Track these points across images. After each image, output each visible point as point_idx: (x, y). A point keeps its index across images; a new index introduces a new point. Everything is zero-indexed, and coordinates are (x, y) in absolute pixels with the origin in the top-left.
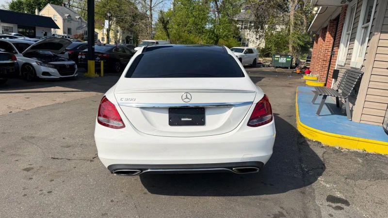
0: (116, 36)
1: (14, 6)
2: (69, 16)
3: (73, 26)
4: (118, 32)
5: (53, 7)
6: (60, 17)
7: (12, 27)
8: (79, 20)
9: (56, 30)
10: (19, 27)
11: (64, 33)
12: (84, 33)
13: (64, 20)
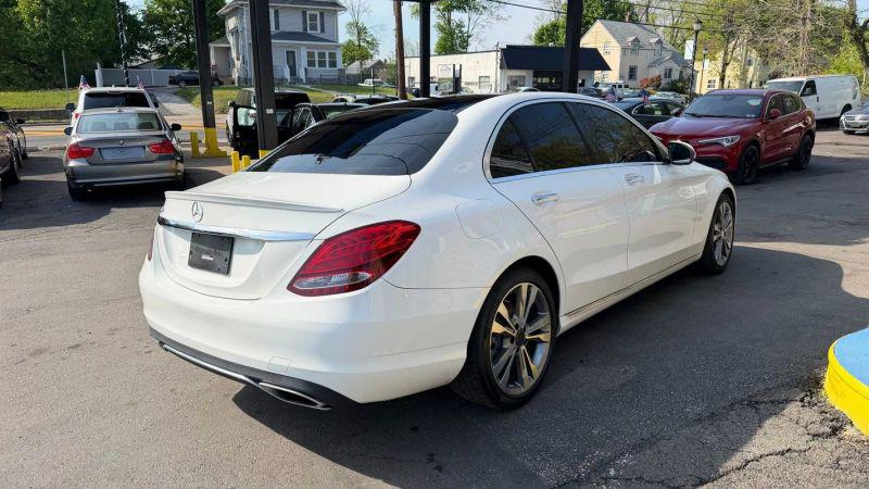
0: (745, 72)
1: (543, 34)
2: (636, 40)
3: (641, 61)
4: (750, 63)
5: (606, 27)
6: (616, 44)
7: (524, 77)
8: (659, 46)
9: (606, 72)
10: (536, 75)
11: (621, 77)
12: (663, 73)
13: (624, 50)
